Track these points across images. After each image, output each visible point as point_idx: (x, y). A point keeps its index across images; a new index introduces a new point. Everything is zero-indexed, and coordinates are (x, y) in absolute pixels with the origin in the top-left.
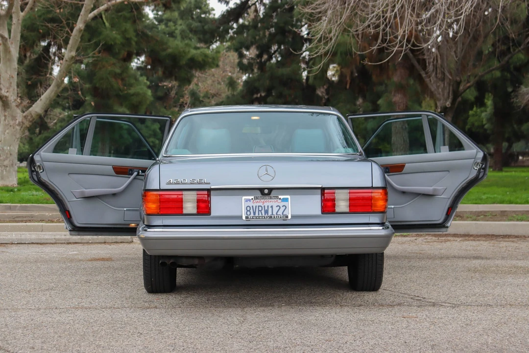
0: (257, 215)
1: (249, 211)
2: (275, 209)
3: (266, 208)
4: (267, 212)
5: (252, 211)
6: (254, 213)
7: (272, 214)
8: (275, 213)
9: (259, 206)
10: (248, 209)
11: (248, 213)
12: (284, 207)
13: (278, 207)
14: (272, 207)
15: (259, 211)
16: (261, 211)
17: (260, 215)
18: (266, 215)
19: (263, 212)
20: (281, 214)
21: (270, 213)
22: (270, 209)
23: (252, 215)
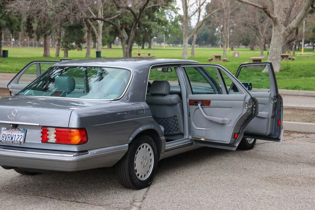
0: (7, 140)
1: (4, 137)
2: (17, 137)
3: (12, 136)
4: (12, 138)
5: (5, 137)
8: (16, 140)
9: (9, 134)
12: (21, 136)
14: (15, 135)
15: (8, 137)
16: (9, 137)
17: (8, 140)
18: (11, 141)
19: (10, 138)
21: (13, 140)
22: (14, 136)
23: (4, 140)
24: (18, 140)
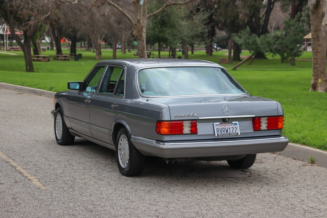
0: (222, 133)
1: (218, 131)
2: (231, 130)
3: (227, 129)
4: (227, 131)
5: (219, 131)
6: (221, 132)
7: (230, 132)
8: (231, 132)
9: (223, 128)
10: (218, 130)
11: (218, 132)
12: (236, 128)
13: (233, 129)
14: (229, 128)
15: (223, 131)
17: (224, 133)
18: (227, 133)
19: (225, 131)
20: (235, 132)
22: (229, 130)
23: (220, 133)
24: (234, 131)
